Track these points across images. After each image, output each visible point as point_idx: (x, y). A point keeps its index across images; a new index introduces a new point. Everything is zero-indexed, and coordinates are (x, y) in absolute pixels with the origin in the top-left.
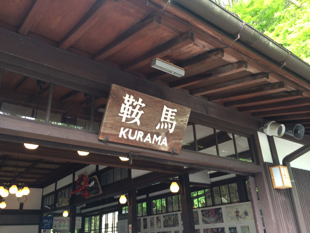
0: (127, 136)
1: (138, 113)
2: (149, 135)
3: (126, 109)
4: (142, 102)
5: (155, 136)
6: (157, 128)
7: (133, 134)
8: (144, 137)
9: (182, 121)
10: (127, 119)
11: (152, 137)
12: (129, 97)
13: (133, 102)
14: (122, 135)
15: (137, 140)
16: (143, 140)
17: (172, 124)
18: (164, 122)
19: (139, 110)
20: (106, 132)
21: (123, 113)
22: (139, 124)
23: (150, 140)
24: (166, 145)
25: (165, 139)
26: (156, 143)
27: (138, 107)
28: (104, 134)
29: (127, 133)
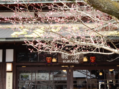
1: (66, 56)
2: (72, 61)
3: (63, 56)
5: (74, 61)
6: (74, 58)
7: (67, 61)
8: (70, 61)
11: (73, 61)
22: (68, 58)
23: (72, 62)
25: (77, 61)
29: (65, 61)
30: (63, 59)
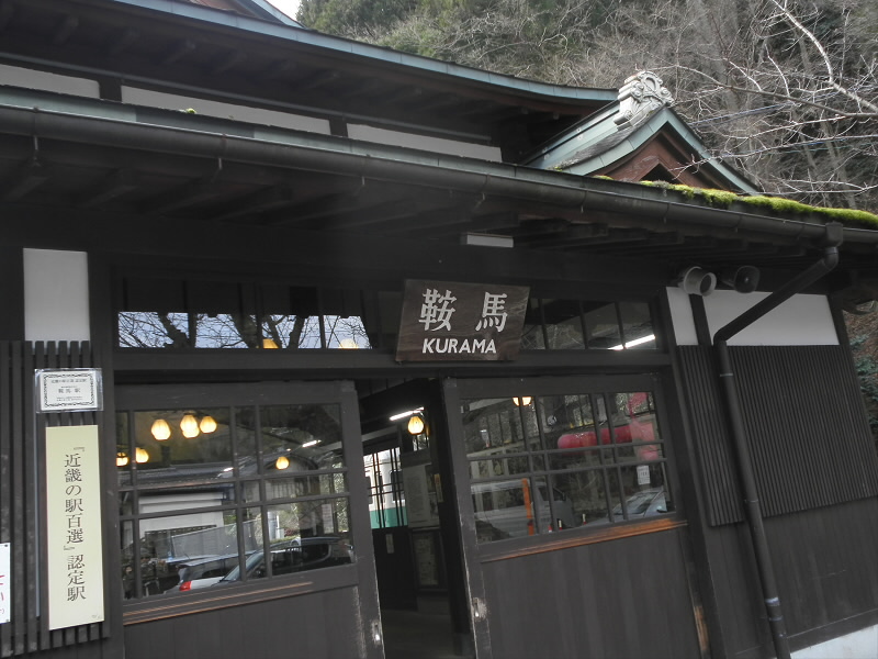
0: (434, 350)
1: (446, 313)
2: (466, 342)
3: (430, 312)
4: (451, 296)
5: (476, 341)
6: (478, 328)
7: (442, 347)
8: (459, 347)
9: (518, 309)
10: (432, 325)
11: (471, 344)
12: (432, 293)
13: (438, 299)
14: (427, 350)
15: (449, 352)
16: (458, 350)
17: (500, 318)
18: (488, 318)
19: (448, 307)
20: (405, 349)
21: (425, 318)
22: (449, 328)
23: (468, 349)
24: (495, 352)
25: (492, 343)
26: (478, 350)
27: (446, 303)
28: (401, 353)
29: (433, 345)
30: (427, 328)
